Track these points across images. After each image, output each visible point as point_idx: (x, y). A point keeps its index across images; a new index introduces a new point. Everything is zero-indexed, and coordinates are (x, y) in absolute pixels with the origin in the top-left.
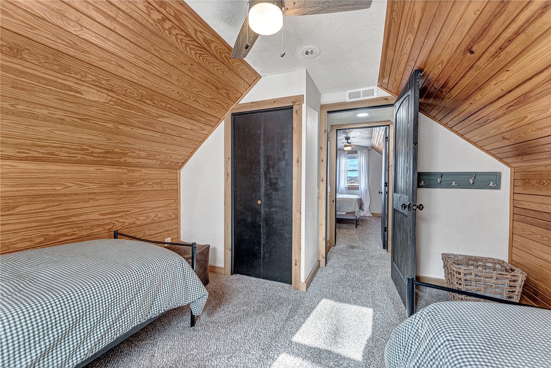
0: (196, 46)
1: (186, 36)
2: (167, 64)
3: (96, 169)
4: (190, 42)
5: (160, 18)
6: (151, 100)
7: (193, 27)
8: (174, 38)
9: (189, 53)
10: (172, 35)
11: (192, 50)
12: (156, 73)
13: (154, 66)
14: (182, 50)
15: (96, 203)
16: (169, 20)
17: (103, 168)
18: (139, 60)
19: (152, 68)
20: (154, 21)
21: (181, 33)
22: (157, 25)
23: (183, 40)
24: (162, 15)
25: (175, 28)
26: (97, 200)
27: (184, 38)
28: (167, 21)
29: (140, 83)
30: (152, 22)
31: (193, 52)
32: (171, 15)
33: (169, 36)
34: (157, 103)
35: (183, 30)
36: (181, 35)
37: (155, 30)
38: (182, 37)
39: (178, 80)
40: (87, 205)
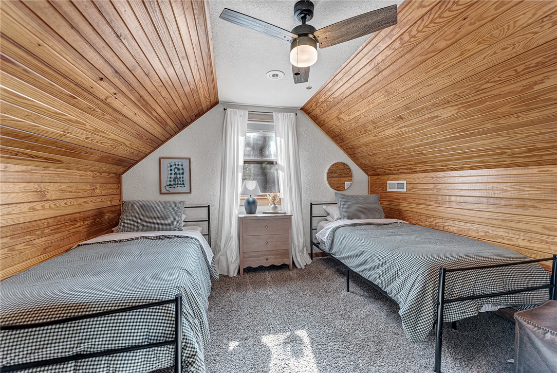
0: (440, 8)
1: (423, 20)
2: (447, 49)
3: (539, 171)
4: (431, 17)
5: (399, 42)
6: (488, 82)
7: (415, 8)
8: (420, 34)
9: (446, 19)
10: (416, 36)
11: (442, 16)
12: (451, 64)
13: (442, 62)
14: (437, 28)
15: (537, 213)
16: (402, 34)
17: (549, 169)
18: (429, 71)
19: (444, 65)
20: (400, 47)
21: (417, 25)
22: (404, 47)
23: (426, 24)
24: (397, 40)
25: (411, 31)
26: (540, 209)
27: (424, 22)
28: (404, 36)
29: (455, 82)
30: (401, 49)
31: (447, 14)
32: (399, 31)
33: (416, 39)
34: (499, 79)
35: (415, 23)
36: (419, 26)
37: (408, 49)
38: (422, 26)
39: (479, 43)
40: (526, 212)
